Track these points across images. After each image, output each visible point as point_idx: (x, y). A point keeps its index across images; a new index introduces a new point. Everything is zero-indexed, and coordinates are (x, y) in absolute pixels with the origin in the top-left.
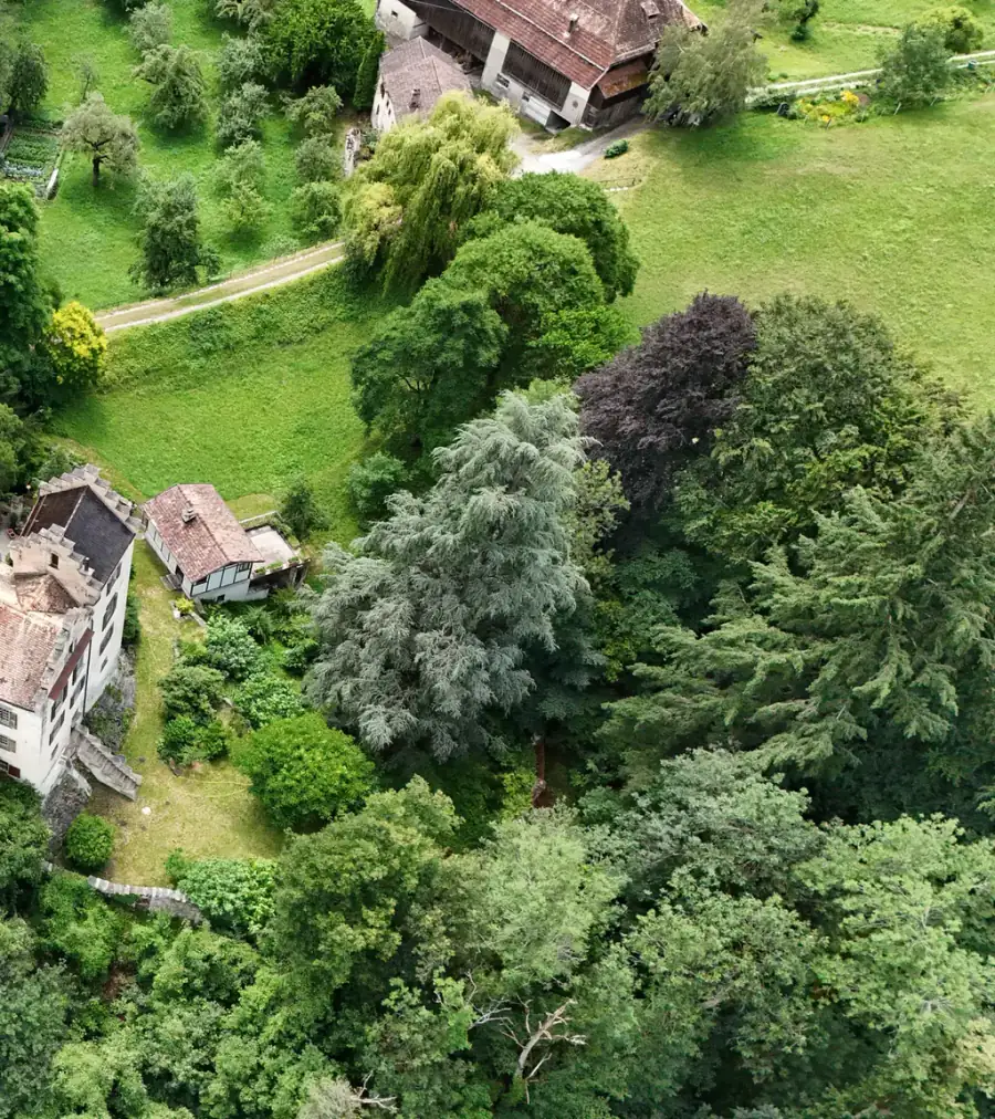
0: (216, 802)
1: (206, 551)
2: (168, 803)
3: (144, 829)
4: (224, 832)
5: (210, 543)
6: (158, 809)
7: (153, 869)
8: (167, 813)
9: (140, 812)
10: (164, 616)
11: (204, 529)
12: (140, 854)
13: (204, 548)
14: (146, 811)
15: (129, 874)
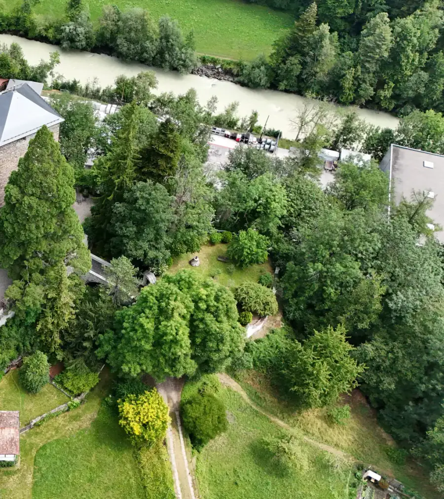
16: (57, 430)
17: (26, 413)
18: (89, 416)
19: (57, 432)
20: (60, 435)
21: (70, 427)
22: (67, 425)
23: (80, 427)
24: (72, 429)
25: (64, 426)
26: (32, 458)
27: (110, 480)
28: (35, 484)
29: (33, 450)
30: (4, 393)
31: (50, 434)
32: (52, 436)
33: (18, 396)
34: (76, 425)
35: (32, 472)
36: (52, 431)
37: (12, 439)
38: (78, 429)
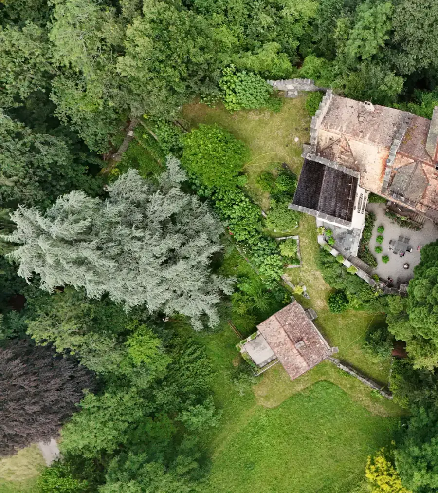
0: (263, 152)
1: (289, 322)
2: (287, 146)
3: (297, 129)
4: (258, 135)
5: (287, 327)
6: (291, 141)
7: (289, 109)
8: (286, 140)
9: (299, 138)
10: (310, 287)
11: (291, 337)
12: (297, 115)
13: (290, 324)
14: (297, 140)
15: (300, 104)
16: (353, 387)
17: (350, 351)
18: (382, 409)
19: (351, 388)
20: (350, 393)
21: (362, 397)
22: (362, 394)
23: (368, 406)
24: (362, 400)
25: (360, 392)
26: (316, 379)
27: (341, 455)
28: (299, 394)
29: (323, 376)
30: (353, 321)
31: (345, 383)
32: (345, 386)
33: (360, 334)
34: (367, 402)
35: (307, 386)
36: (349, 384)
37: (298, 368)
38: (365, 406)
